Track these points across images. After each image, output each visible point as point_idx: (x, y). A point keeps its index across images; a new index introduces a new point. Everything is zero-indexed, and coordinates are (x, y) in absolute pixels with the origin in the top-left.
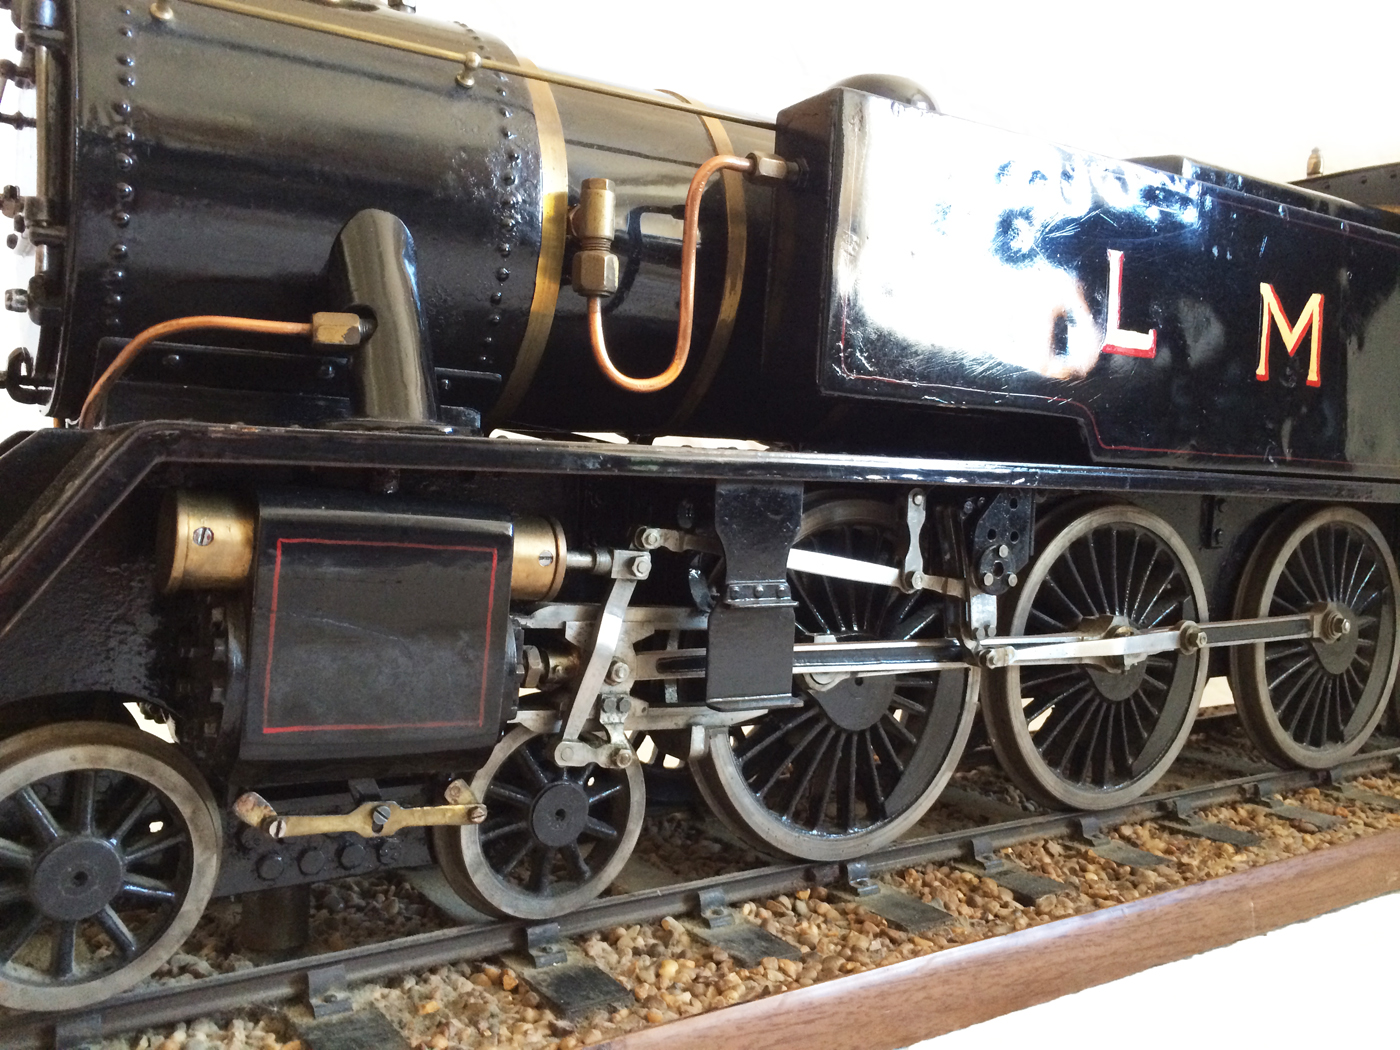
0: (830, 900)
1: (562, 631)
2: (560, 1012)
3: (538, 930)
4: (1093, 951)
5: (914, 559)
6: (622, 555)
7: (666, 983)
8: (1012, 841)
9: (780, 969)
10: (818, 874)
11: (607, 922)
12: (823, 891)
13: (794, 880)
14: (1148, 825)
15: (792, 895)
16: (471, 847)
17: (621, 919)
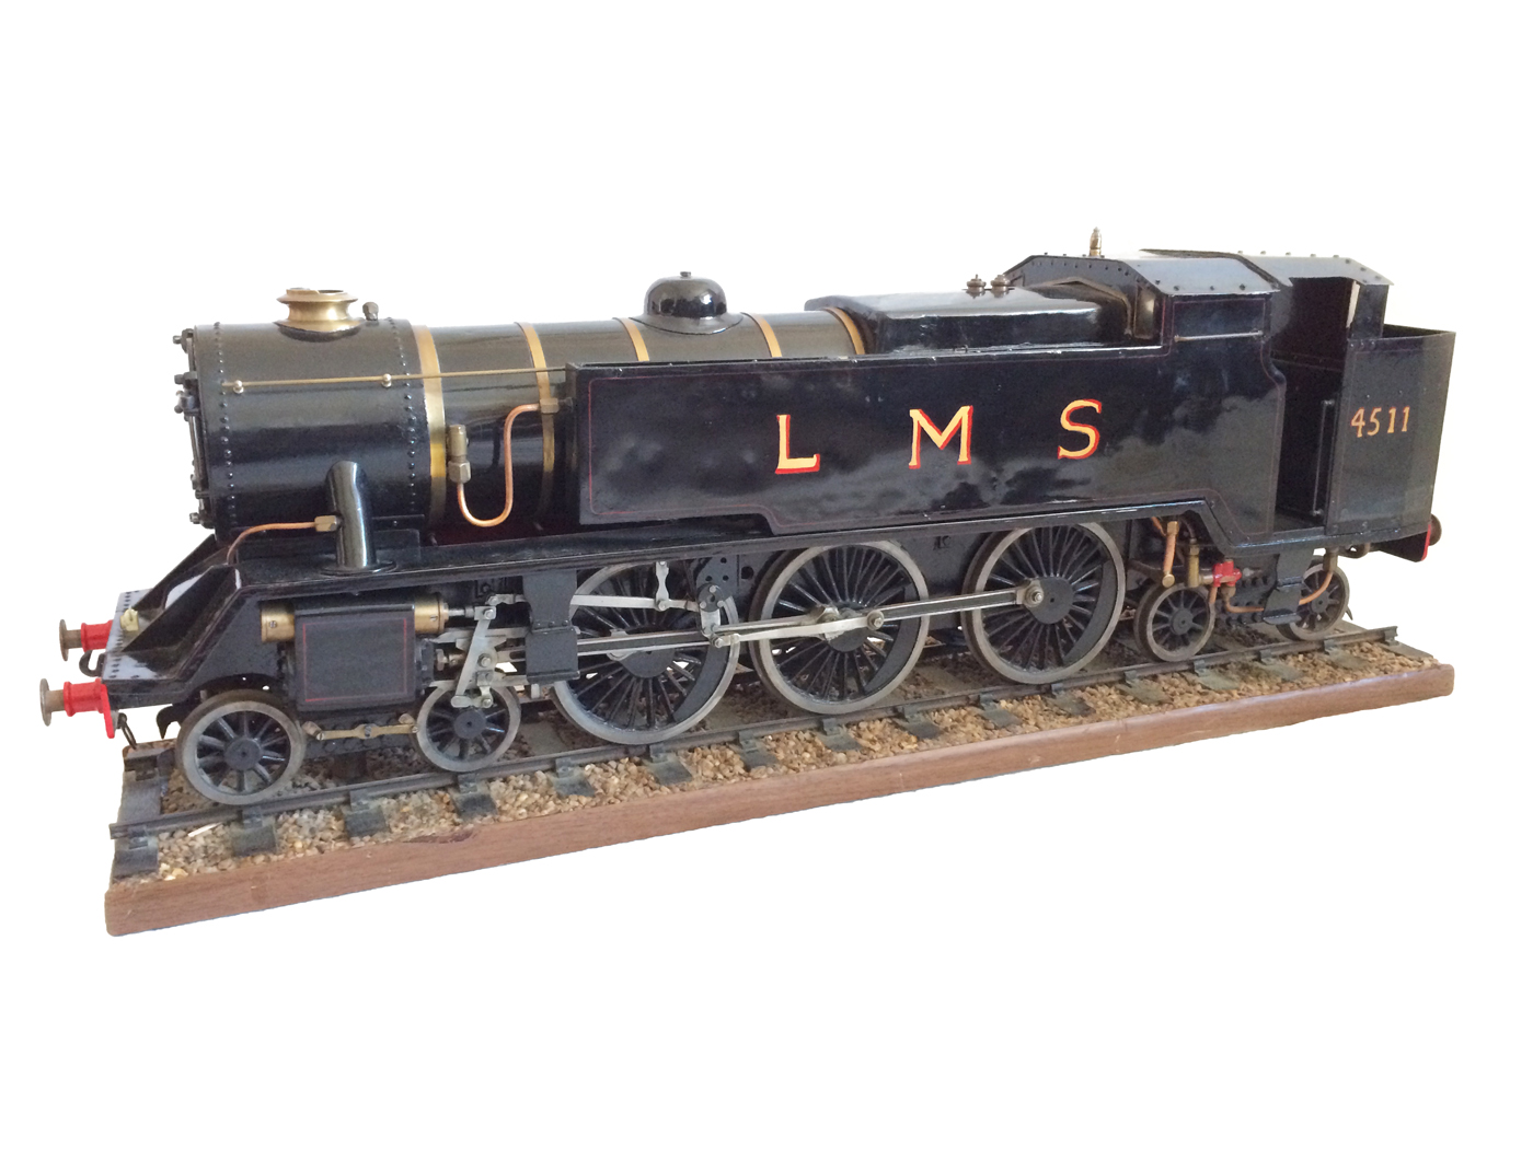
0: (638, 764)
1: (454, 644)
2: (459, 815)
3: (463, 776)
4: (771, 798)
5: (662, 592)
6: (479, 609)
7: (518, 804)
8: (771, 732)
9: (578, 801)
10: (632, 751)
11: (505, 773)
12: (637, 759)
13: (620, 754)
14: (884, 721)
15: (617, 760)
16: (423, 740)
17: (511, 772)
